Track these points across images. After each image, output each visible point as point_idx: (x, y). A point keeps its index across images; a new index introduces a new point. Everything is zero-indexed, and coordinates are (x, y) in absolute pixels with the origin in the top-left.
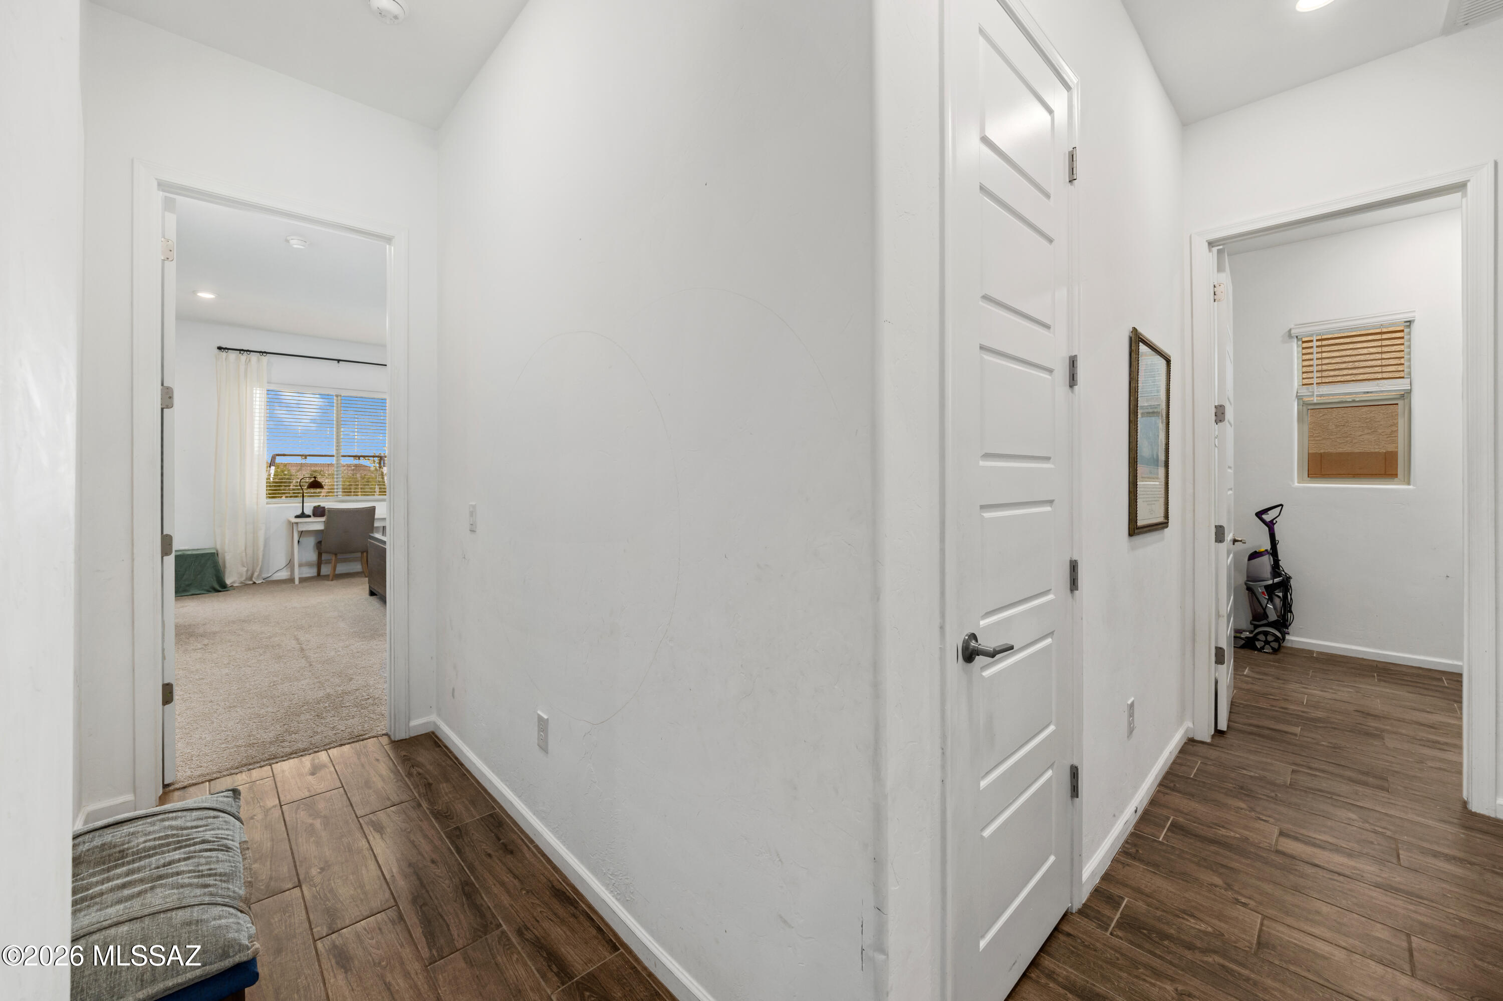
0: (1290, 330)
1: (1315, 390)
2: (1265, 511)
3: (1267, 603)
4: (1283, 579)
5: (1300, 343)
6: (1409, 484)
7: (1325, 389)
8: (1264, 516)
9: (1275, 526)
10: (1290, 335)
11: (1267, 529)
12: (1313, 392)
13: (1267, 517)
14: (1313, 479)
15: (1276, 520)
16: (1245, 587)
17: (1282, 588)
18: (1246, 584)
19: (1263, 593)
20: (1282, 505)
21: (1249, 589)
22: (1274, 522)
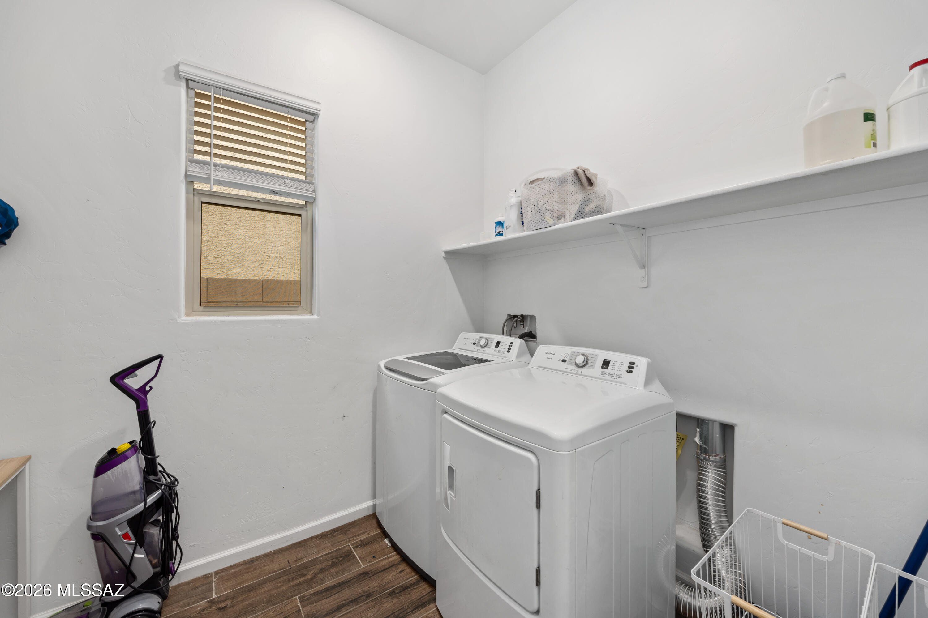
0: (178, 66)
1: (212, 173)
2: (131, 371)
3: (134, 553)
4: (163, 493)
5: (192, 93)
6: (311, 313)
7: (225, 175)
8: (128, 381)
9: (148, 396)
10: (177, 75)
11: (133, 404)
12: (209, 175)
13: (133, 382)
14: (208, 309)
15: (150, 384)
16: (89, 533)
17: (161, 509)
18: (89, 527)
19: (126, 536)
20: (160, 357)
21: (97, 537)
22: (148, 388)
